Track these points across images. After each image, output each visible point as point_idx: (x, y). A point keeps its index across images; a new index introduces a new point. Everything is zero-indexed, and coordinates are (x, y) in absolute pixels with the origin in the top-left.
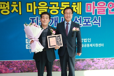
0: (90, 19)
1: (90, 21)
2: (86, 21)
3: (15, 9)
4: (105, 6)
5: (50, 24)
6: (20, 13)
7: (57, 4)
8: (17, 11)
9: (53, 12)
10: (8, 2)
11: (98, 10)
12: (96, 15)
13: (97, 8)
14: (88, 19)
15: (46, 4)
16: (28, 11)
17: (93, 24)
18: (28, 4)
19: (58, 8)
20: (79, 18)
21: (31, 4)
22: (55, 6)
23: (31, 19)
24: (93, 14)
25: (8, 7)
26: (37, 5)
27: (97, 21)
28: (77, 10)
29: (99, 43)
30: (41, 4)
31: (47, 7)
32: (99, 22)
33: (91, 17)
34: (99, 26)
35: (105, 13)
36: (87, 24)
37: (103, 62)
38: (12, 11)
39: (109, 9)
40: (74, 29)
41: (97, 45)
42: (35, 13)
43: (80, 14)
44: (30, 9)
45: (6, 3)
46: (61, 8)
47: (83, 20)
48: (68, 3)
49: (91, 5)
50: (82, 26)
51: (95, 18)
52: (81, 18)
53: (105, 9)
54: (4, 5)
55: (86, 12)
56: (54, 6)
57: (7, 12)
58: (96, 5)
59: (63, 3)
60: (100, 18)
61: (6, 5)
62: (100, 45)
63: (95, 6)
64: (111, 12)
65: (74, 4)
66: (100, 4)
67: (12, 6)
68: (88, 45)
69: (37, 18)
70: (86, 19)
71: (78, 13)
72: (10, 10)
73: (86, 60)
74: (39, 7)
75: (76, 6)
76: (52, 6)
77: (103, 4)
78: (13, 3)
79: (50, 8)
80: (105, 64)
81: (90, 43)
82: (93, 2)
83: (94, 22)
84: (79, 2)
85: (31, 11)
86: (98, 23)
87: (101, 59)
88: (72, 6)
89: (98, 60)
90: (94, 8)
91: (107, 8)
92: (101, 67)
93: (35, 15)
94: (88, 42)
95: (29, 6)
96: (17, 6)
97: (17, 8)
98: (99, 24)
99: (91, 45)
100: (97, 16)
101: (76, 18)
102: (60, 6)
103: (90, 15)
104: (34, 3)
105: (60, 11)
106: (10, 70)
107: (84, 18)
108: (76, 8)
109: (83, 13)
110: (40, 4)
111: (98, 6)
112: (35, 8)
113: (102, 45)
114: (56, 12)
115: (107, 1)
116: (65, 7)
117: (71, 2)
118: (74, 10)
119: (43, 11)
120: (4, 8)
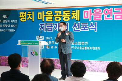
0: (87, 25)
1: (87, 26)
2: (84, 26)
3: (29, 17)
4: (101, 13)
5: (55, 29)
6: (33, 21)
7: (60, 12)
8: (31, 19)
9: (57, 19)
10: (25, 12)
11: (95, 16)
12: (92, 21)
13: (94, 14)
14: (85, 25)
15: (52, 13)
16: (39, 18)
17: (90, 29)
18: (39, 13)
19: (61, 16)
20: (78, 24)
21: (41, 13)
22: (59, 14)
23: (40, 25)
24: (90, 20)
26: (45, 14)
27: (94, 26)
28: (76, 17)
29: (95, 46)
30: (48, 13)
31: (52, 15)
32: (96, 27)
33: (88, 23)
34: (96, 30)
35: (101, 19)
36: (84, 29)
37: (100, 65)
38: (28, 19)
39: (105, 15)
41: (94, 48)
42: (43, 20)
43: (79, 20)
44: (40, 17)
45: (24, 13)
46: (63, 16)
47: (81, 26)
48: (69, 11)
49: (88, 12)
50: (80, 30)
51: (92, 23)
52: (79, 23)
53: (101, 15)
54: (23, 15)
55: (84, 18)
56: (57, 14)
57: (24, 19)
58: (93, 12)
59: (64, 12)
60: (96, 23)
61: (24, 15)
62: (97, 48)
63: (91, 13)
64: (107, 17)
65: (74, 11)
66: (96, 11)
67: (28, 15)
68: (86, 48)
69: (45, 24)
70: (84, 25)
71: (77, 19)
72: (26, 18)
73: (84, 61)
74: (46, 16)
75: (75, 13)
76: (56, 14)
77: (99, 11)
78: (29, 12)
79: (55, 16)
80: (102, 67)
81: (87, 46)
82: (90, 9)
83: (91, 27)
84: (78, 10)
85: (41, 18)
86: (94, 28)
87: (98, 62)
88: (72, 14)
89: (95, 63)
90: (91, 14)
91: (102, 15)
92: (98, 70)
93: (44, 22)
94: (86, 45)
95: (40, 14)
96: (31, 14)
97: (31, 16)
98: (96, 29)
99: (88, 48)
100: (94, 22)
101: (75, 24)
102: (62, 14)
103: (87, 20)
104: (43, 12)
105: (62, 18)
106: (25, 65)
107: (82, 24)
108: (75, 15)
109: (81, 20)
111: (95, 13)
112: (44, 16)
113: (99, 48)
114: (59, 19)
115: (103, 8)
116: (66, 15)
117: (71, 10)
118: (74, 17)
119: (49, 18)
120: (22, 16)
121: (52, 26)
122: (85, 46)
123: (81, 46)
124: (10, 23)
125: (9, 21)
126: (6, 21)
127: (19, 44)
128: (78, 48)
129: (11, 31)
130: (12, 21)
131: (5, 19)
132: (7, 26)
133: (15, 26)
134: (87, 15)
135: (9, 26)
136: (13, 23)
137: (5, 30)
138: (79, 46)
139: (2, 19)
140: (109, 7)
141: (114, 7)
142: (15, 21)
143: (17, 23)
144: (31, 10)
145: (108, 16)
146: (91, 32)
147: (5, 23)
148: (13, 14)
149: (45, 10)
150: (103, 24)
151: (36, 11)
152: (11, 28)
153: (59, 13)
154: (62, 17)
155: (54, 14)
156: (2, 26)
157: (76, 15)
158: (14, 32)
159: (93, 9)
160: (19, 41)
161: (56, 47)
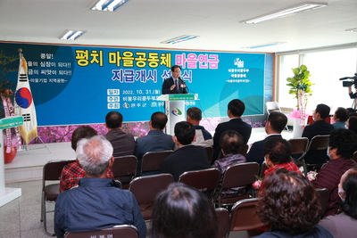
3: (95, 59)
4: (195, 59)
5: (137, 79)
6: (101, 65)
7: (144, 54)
8: (97, 62)
9: (140, 64)
10: (87, 51)
11: (189, 63)
12: (186, 68)
15: (132, 54)
16: (111, 62)
18: (110, 54)
19: (146, 59)
20: (169, 72)
21: (114, 54)
23: (114, 72)
24: (184, 67)
25: (87, 56)
26: (122, 56)
27: (188, 76)
28: (166, 62)
30: (126, 54)
31: (133, 58)
34: (190, 81)
35: (195, 67)
38: (92, 62)
39: (200, 63)
40: (182, 86)
42: (118, 65)
44: (112, 60)
46: (149, 60)
48: (157, 54)
49: (181, 57)
51: (186, 72)
53: (196, 62)
54: (82, 55)
56: (140, 57)
57: (85, 63)
58: (187, 57)
59: (150, 54)
60: (190, 72)
61: (84, 55)
64: (202, 65)
65: (163, 55)
67: (92, 55)
69: (122, 71)
71: (167, 66)
72: (89, 61)
74: (123, 58)
75: (165, 58)
76: (138, 56)
77: (193, 57)
78: (93, 52)
79: (136, 59)
82: (183, 54)
83: (185, 77)
84: (169, 53)
85: (114, 62)
86: (189, 78)
88: (161, 58)
90: (184, 60)
93: (119, 68)
95: (112, 56)
96: (97, 55)
97: (98, 58)
100: (188, 70)
101: (165, 72)
102: (147, 57)
104: (118, 52)
108: (165, 60)
110: (124, 54)
111: (189, 59)
112: (119, 58)
114: (142, 64)
115: (198, 53)
116: (153, 59)
117: (160, 52)
118: (163, 62)
119: (128, 62)
120: (81, 58)
121: (132, 74)
124: (58, 69)
125: (54, 64)
126: (48, 64)
129: (59, 81)
130: (60, 65)
131: (46, 60)
132: (49, 72)
133: (68, 73)
134: (180, 61)
135: (55, 72)
136: (64, 69)
137: (45, 81)
139: (40, 60)
140: (204, 53)
141: (209, 54)
142: (68, 65)
143: (72, 68)
145: (204, 64)
147: (46, 68)
148: (64, 53)
149: (121, 51)
150: (198, 73)
151: (106, 51)
152: (58, 76)
153: (142, 56)
154: (147, 62)
155: (135, 56)
156: (40, 72)
157: (167, 60)
158: (66, 84)
159: (187, 53)
161: (139, 105)
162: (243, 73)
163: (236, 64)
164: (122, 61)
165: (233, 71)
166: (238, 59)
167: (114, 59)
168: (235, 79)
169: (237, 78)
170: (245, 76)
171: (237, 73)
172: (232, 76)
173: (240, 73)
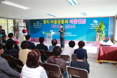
3: (47, 22)
5: (58, 27)
6: (49, 24)
7: (60, 20)
26: (54, 21)
36: (70, 27)
41: (74, 35)
45: (45, 20)
50: (68, 28)
52: (68, 25)
53: (77, 22)
82: (72, 19)
84: (67, 19)
86: (74, 27)
90: (73, 21)
93: (53, 24)
97: (48, 22)
99: (71, 35)
100: (74, 24)
101: (66, 25)
102: (61, 21)
103: (71, 24)
105: (61, 23)
109: (69, 23)
113: (76, 35)
114: (59, 23)
115: (77, 19)
116: (63, 21)
117: (65, 19)
118: (66, 22)
119: (56, 23)
120: (45, 22)
121: (56, 26)
122: (70, 34)
123: (69, 34)
124: (40, 25)
127: (43, 33)
128: (67, 35)
130: (40, 24)
131: (38, 23)
132: (38, 26)
133: (42, 26)
134: (71, 22)
136: (41, 25)
137: (37, 28)
138: (68, 34)
139: (37, 23)
140: (80, 19)
141: (82, 19)
142: (42, 24)
143: (42, 25)
144: (48, 19)
145: (80, 22)
146: (73, 29)
147: (38, 25)
148: (41, 21)
149: (54, 19)
150: (77, 25)
151: (50, 20)
152: (40, 27)
155: (57, 21)
157: (67, 22)
158: (41, 28)
159: (74, 19)
160: (43, 32)
161: (58, 35)
162: (97, 25)
163: (94, 22)
164: (54, 22)
165: (92, 24)
166: (95, 20)
167: (52, 22)
168: (93, 27)
169: (94, 27)
170: (98, 26)
171: (94, 25)
172: (92, 26)
173: (96, 25)
